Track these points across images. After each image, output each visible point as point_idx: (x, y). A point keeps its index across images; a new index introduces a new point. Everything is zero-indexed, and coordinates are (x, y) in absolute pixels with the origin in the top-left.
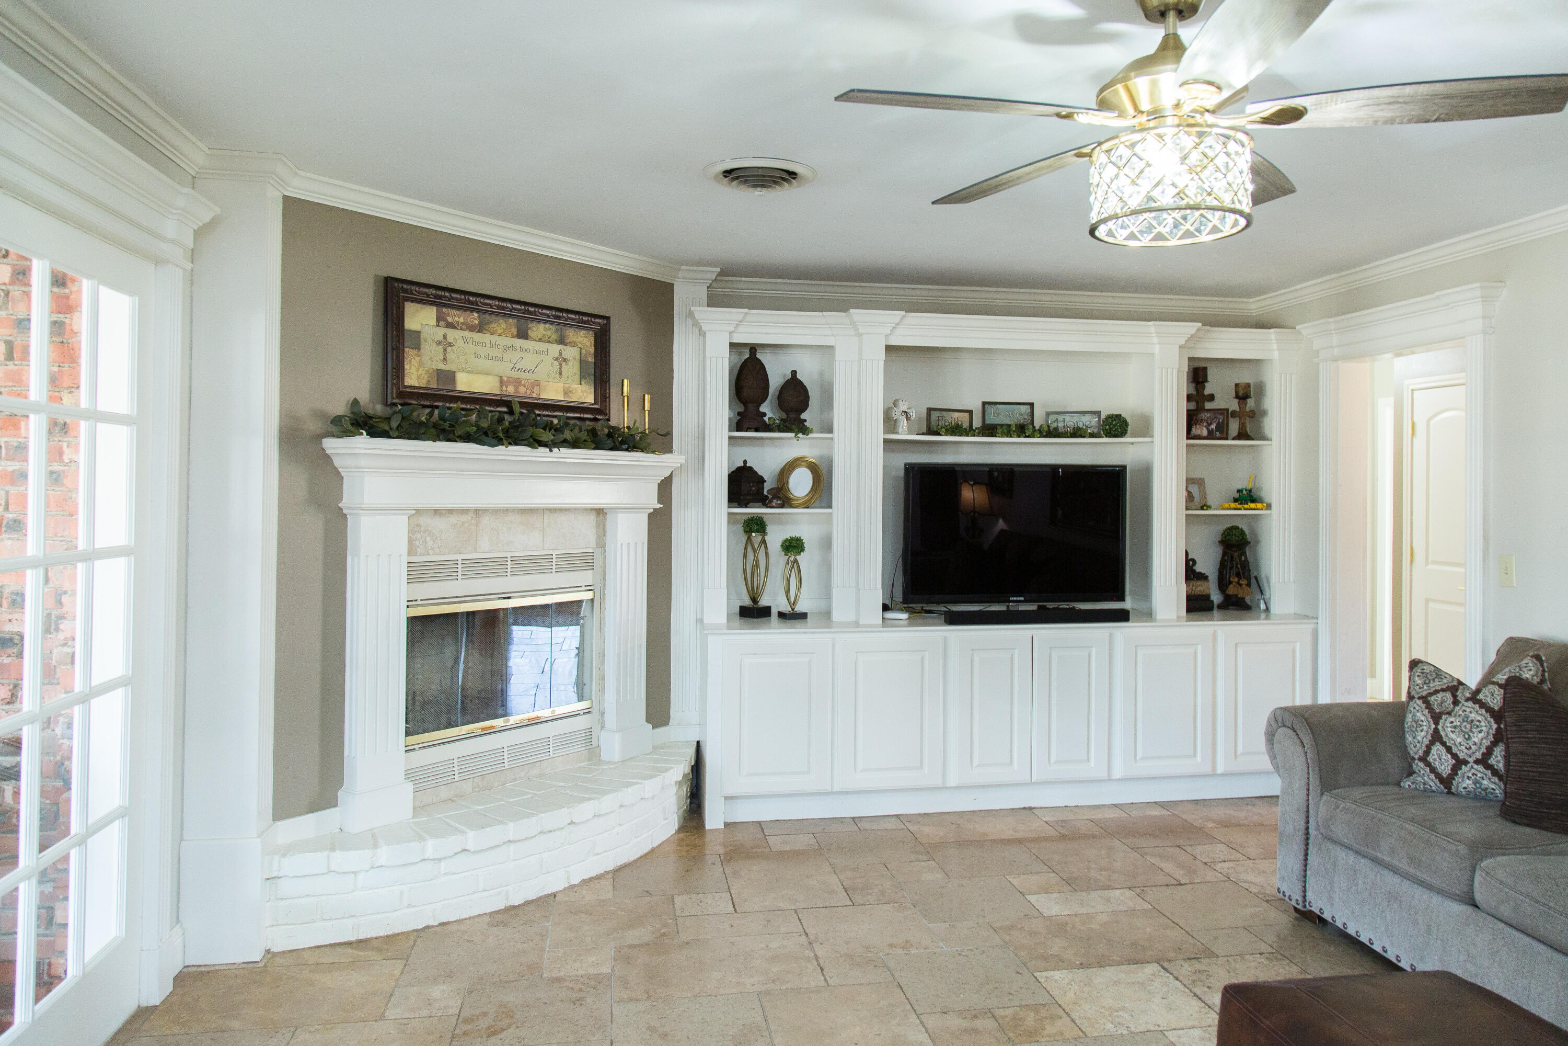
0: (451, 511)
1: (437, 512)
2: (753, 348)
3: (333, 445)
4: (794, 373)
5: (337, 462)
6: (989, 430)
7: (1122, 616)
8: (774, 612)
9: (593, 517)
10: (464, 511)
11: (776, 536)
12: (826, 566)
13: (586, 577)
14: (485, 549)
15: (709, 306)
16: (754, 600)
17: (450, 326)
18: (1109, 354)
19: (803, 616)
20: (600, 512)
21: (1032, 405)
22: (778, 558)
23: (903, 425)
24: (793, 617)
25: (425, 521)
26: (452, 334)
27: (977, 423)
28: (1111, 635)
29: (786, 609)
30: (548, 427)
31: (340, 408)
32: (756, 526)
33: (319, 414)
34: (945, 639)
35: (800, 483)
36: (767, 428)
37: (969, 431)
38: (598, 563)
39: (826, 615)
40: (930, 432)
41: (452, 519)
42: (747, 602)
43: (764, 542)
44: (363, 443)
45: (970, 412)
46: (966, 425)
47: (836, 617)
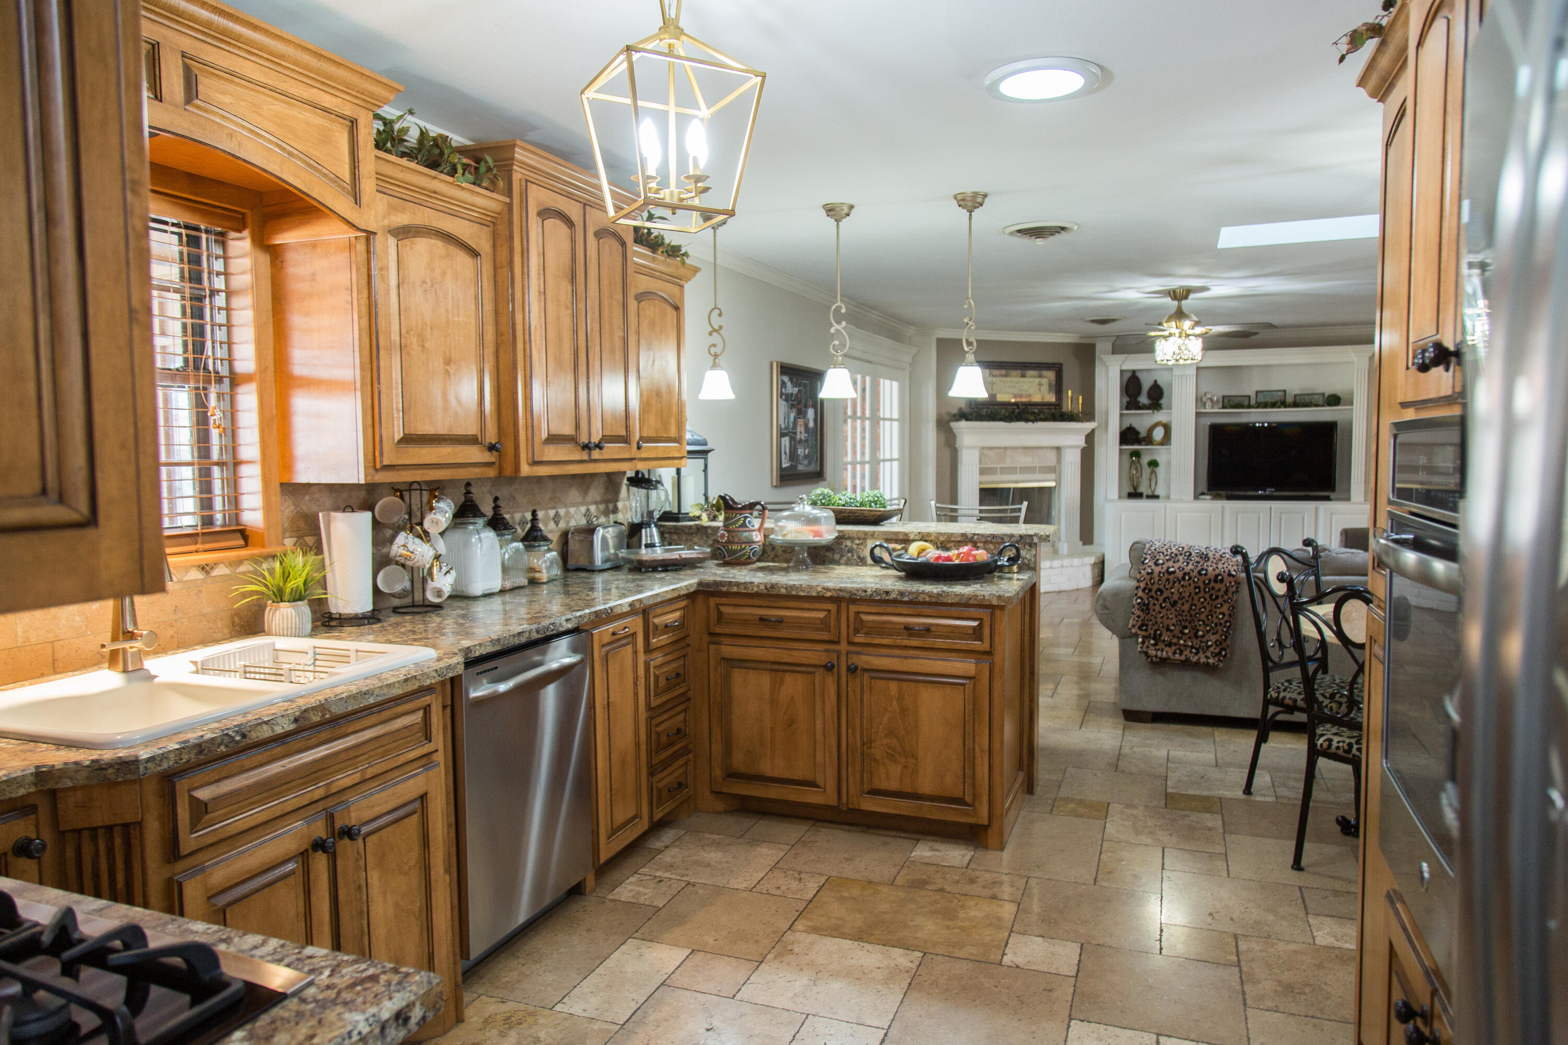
0: (995, 448)
1: (990, 448)
2: (1134, 372)
3: (954, 425)
4: (1156, 381)
5: (955, 430)
6: (1259, 405)
7: (1327, 499)
8: (1145, 495)
9: (1055, 451)
10: (1000, 448)
11: (1145, 460)
12: (1168, 472)
13: (1053, 476)
14: (1008, 463)
15: (1113, 353)
16: (1135, 489)
17: (995, 376)
18: (1330, 364)
19: (1157, 497)
20: (1058, 449)
21: (1285, 391)
22: (1146, 470)
23: (1209, 404)
24: (1154, 497)
25: (985, 451)
26: (995, 379)
27: (1253, 402)
28: (1316, 509)
29: (1150, 493)
30: (1033, 413)
31: (955, 411)
32: (1137, 454)
33: (949, 414)
34: (1223, 508)
35: (1158, 434)
36: (1140, 408)
37: (1249, 407)
38: (1058, 471)
39: (1168, 497)
40: (1224, 407)
41: (996, 451)
42: (1132, 491)
43: (1139, 462)
44: (963, 424)
45: (1249, 397)
46: (1246, 404)
47: (1172, 497)
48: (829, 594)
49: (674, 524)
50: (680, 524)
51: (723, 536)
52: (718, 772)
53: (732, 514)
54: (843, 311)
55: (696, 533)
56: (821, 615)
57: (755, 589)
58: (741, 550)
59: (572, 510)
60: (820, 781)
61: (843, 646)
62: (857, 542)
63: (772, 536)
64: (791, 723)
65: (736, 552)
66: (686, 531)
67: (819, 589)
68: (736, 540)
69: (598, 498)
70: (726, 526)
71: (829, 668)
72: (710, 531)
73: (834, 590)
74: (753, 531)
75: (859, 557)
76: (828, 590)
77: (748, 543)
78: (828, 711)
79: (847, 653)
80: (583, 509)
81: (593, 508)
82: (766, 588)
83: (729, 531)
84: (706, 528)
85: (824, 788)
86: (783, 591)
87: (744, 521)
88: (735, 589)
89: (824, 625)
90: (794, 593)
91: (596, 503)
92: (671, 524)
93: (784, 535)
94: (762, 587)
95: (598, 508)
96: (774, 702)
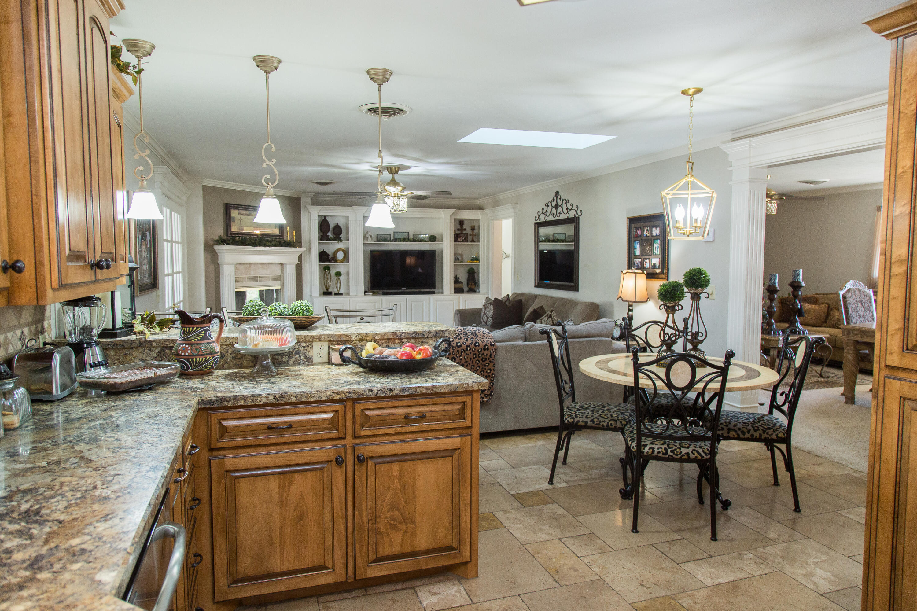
0: (244, 264)
1: (240, 264)
2: (325, 217)
3: (216, 247)
4: (337, 223)
5: (217, 251)
6: (395, 240)
7: (433, 293)
8: (333, 293)
9: (280, 266)
10: (247, 264)
11: (333, 272)
12: (348, 279)
13: (279, 282)
14: (252, 274)
15: (312, 205)
16: (327, 290)
17: (242, 215)
18: (429, 218)
19: (341, 294)
20: (282, 264)
21: (408, 232)
22: (334, 278)
23: (369, 238)
24: (338, 294)
25: (238, 266)
26: (242, 217)
27: (392, 238)
28: (429, 298)
29: (336, 291)
30: (268, 241)
31: (216, 238)
32: (327, 268)
33: (212, 240)
34: (382, 299)
35: (340, 256)
36: (330, 240)
37: (390, 241)
38: (282, 279)
39: (348, 294)
40: (378, 241)
41: (244, 266)
42: (325, 290)
43: (329, 273)
44: (225, 247)
45: (390, 235)
46: (389, 239)
47: (351, 294)
48: (338, 397)
49: (112, 340)
50: (119, 339)
51: (184, 350)
52: (222, 581)
53: (190, 327)
54: (273, 150)
55: (137, 348)
56: (330, 415)
57: (264, 401)
58: (206, 361)
59: (10, 335)
60: (329, 564)
61: (349, 440)
62: (304, 345)
63: (236, 346)
64: (301, 518)
65: (201, 363)
66: (126, 346)
67: (329, 393)
68: (201, 353)
69: (30, 319)
70: (186, 340)
71: (339, 462)
72: (155, 345)
73: (343, 393)
74: (213, 342)
75: (306, 357)
76: (338, 393)
77: (211, 354)
78: (336, 500)
79: (353, 448)
80: (18, 332)
81: (26, 330)
82: (275, 398)
83: (191, 345)
84: (150, 342)
85: (334, 568)
86: (293, 399)
87: (205, 334)
88: (242, 403)
89: (333, 423)
90: (304, 399)
91: (28, 325)
92: (108, 340)
93: (256, 345)
94: (271, 398)
95: (30, 329)
96: (283, 502)
